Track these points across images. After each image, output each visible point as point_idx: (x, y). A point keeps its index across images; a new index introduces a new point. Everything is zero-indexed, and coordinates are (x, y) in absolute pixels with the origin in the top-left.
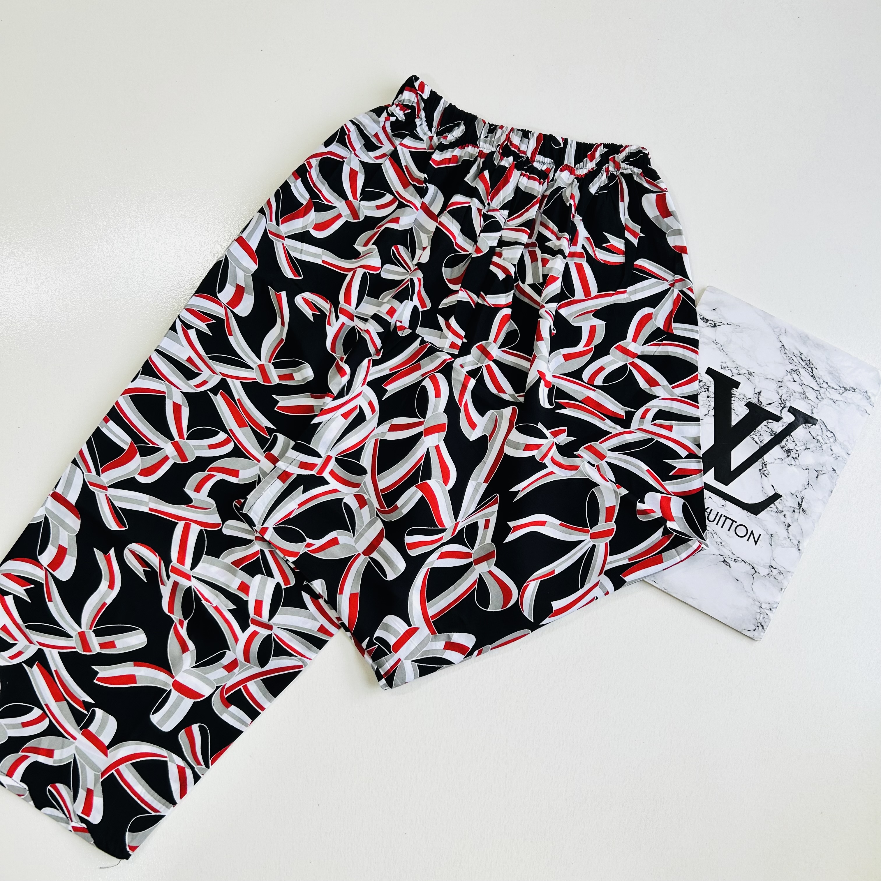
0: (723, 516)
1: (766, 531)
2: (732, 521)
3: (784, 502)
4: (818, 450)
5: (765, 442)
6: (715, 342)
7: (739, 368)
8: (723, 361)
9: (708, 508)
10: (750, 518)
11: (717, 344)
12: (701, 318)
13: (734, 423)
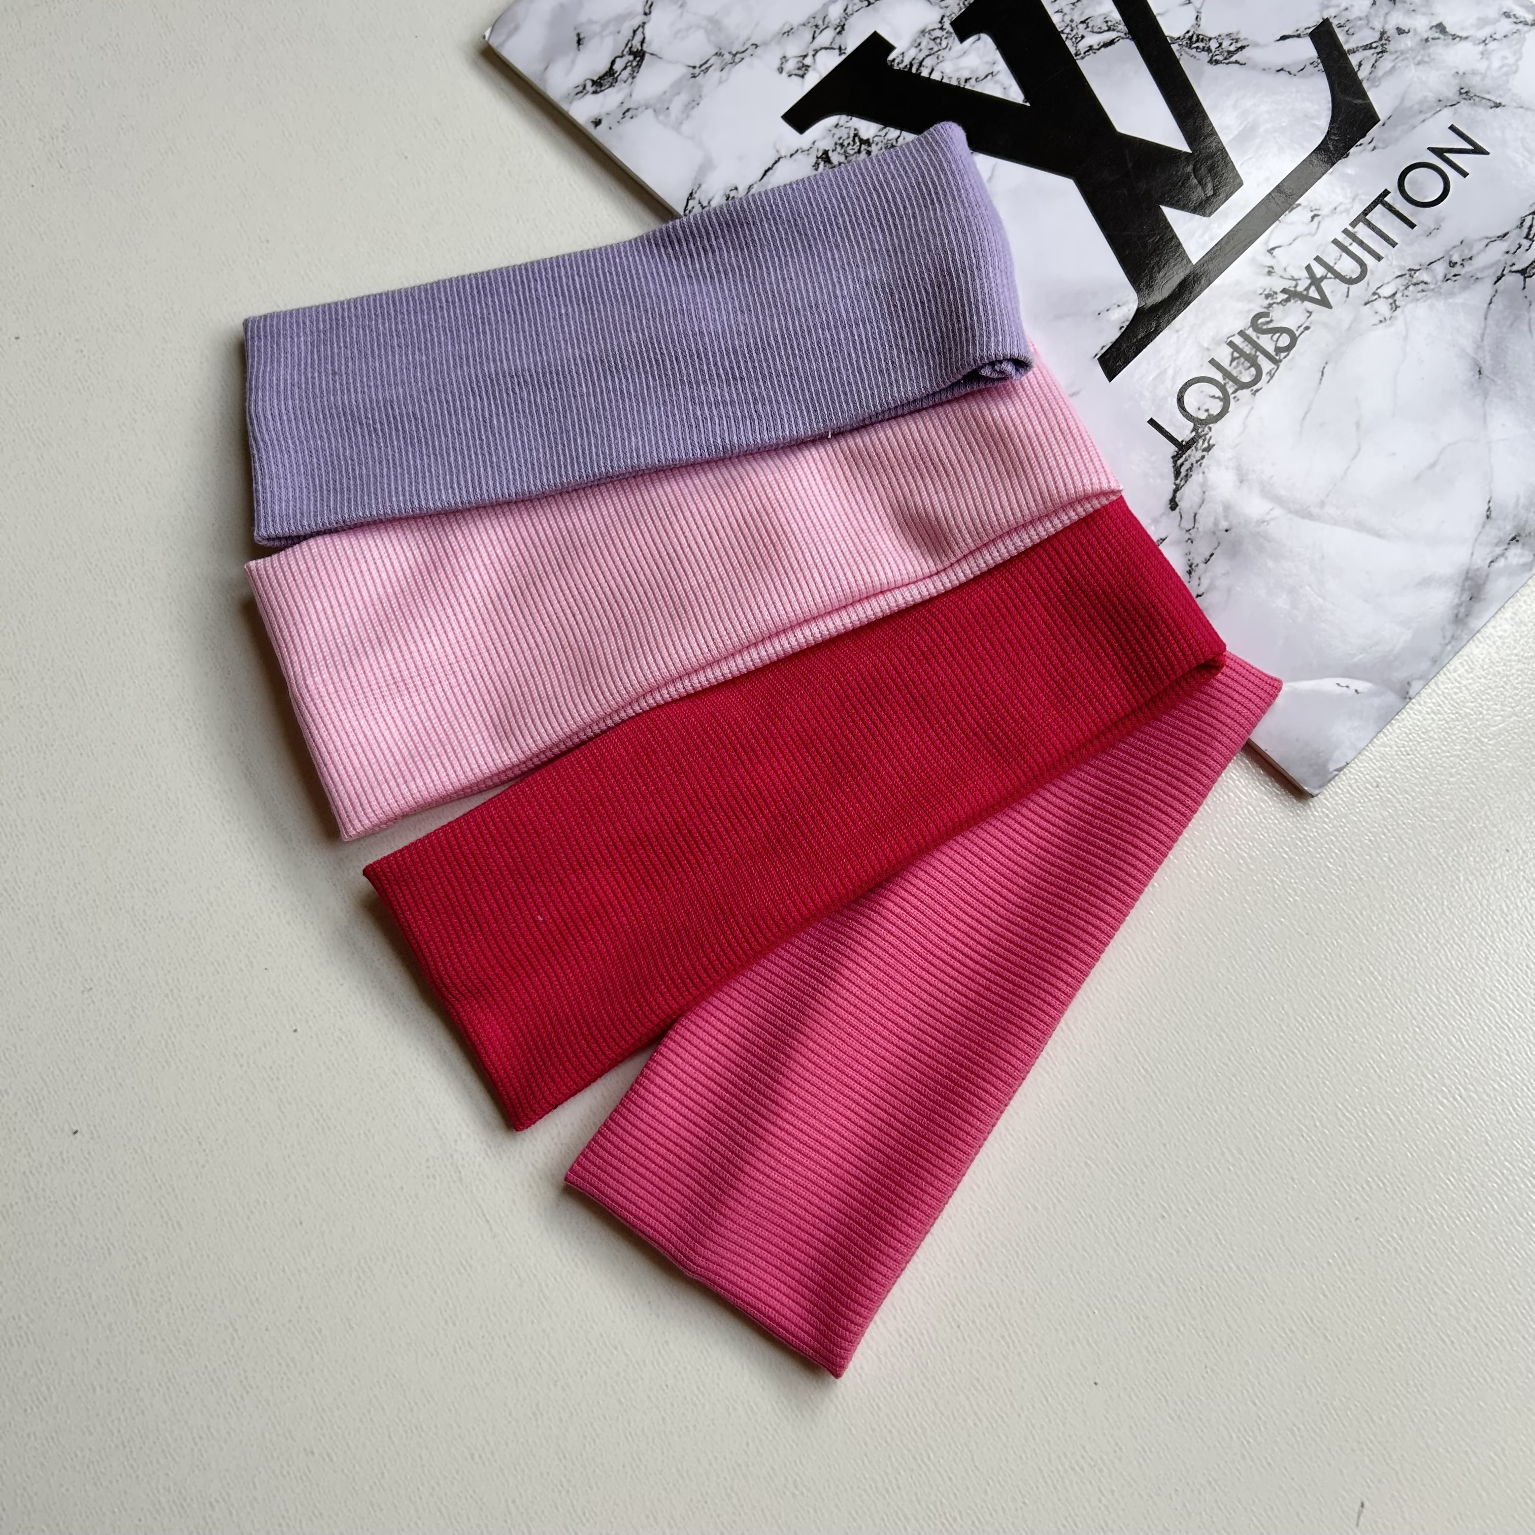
0: (1350, 228)
1: (1442, 103)
2: (1380, 206)
3: (1351, 17)
5: (1116, 16)
6: (697, 71)
7: (820, 23)
8: (777, 64)
9: (1308, 268)
10: (1380, 145)
11: (705, 67)
12: (595, 92)
13: (1016, 95)
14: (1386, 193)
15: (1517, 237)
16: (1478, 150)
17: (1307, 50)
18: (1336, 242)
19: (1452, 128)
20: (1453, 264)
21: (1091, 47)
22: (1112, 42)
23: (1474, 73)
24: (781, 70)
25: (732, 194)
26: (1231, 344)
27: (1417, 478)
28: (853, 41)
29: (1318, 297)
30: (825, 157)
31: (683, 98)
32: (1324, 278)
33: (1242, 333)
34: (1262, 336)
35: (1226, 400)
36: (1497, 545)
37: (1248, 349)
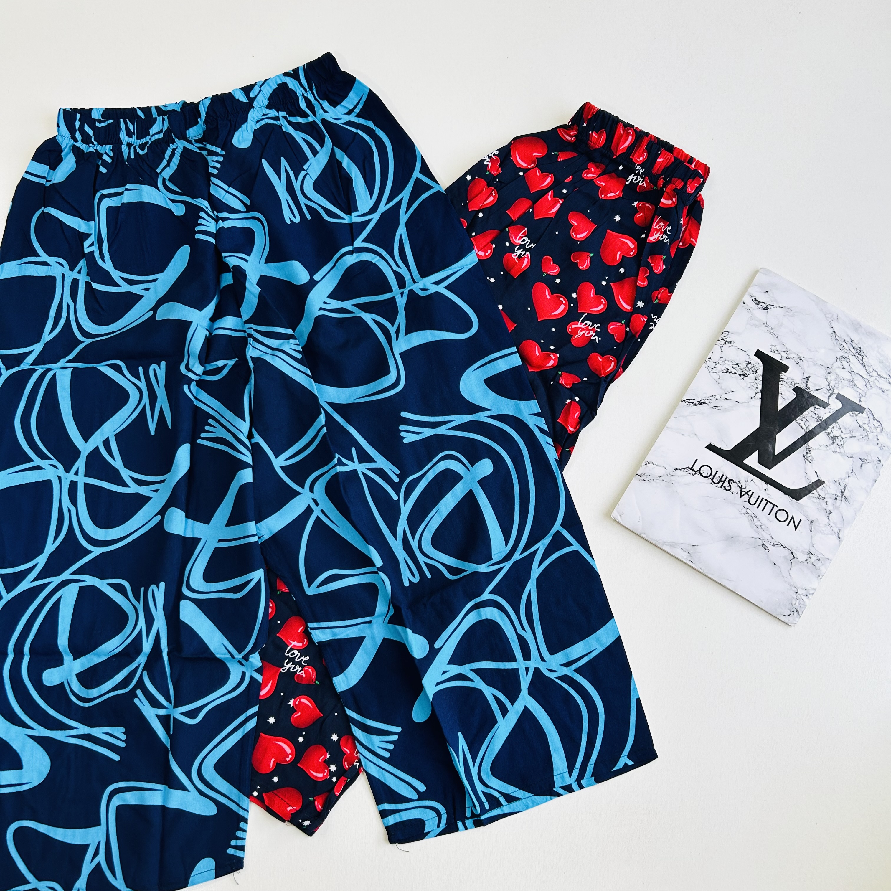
0: (764, 499)
1: (807, 517)
2: (773, 505)
3: (827, 489)
4: (864, 438)
5: (811, 428)
6: (766, 324)
7: (788, 352)
8: (773, 344)
9: (750, 491)
10: (791, 503)
11: (767, 326)
12: (753, 300)
13: (780, 407)
14: (777, 506)
15: (773, 542)
16: (796, 528)
17: (814, 479)
18: (759, 496)
19: (801, 520)
20: (761, 526)
21: (799, 423)
22: (803, 429)
23: (819, 524)
24: (772, 346)
25: (732, 342)
26: (723, 475)
27: (698, 527)
28: (784, 362)
29: (742, 494)
30: (749, 363)
31: (757, 323)
32: (748, 495)
33: (727, 477)
34: (727, 482)
35: (707, 477)
36: (686, 549)
37: (723, 479)
